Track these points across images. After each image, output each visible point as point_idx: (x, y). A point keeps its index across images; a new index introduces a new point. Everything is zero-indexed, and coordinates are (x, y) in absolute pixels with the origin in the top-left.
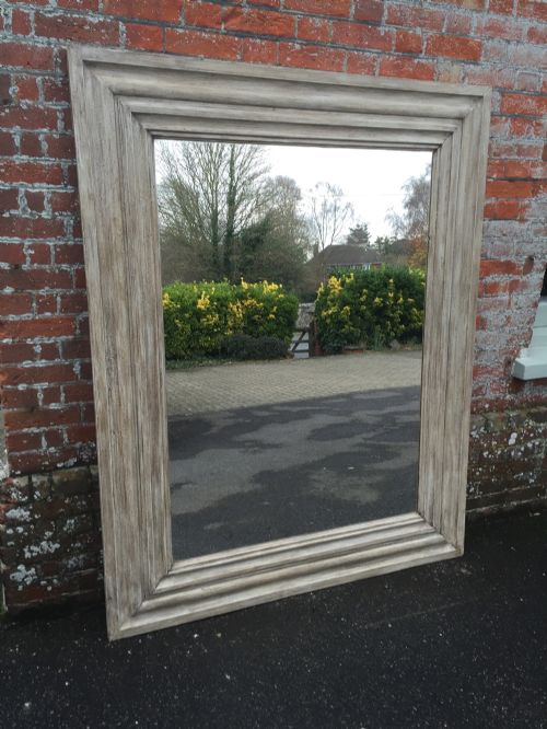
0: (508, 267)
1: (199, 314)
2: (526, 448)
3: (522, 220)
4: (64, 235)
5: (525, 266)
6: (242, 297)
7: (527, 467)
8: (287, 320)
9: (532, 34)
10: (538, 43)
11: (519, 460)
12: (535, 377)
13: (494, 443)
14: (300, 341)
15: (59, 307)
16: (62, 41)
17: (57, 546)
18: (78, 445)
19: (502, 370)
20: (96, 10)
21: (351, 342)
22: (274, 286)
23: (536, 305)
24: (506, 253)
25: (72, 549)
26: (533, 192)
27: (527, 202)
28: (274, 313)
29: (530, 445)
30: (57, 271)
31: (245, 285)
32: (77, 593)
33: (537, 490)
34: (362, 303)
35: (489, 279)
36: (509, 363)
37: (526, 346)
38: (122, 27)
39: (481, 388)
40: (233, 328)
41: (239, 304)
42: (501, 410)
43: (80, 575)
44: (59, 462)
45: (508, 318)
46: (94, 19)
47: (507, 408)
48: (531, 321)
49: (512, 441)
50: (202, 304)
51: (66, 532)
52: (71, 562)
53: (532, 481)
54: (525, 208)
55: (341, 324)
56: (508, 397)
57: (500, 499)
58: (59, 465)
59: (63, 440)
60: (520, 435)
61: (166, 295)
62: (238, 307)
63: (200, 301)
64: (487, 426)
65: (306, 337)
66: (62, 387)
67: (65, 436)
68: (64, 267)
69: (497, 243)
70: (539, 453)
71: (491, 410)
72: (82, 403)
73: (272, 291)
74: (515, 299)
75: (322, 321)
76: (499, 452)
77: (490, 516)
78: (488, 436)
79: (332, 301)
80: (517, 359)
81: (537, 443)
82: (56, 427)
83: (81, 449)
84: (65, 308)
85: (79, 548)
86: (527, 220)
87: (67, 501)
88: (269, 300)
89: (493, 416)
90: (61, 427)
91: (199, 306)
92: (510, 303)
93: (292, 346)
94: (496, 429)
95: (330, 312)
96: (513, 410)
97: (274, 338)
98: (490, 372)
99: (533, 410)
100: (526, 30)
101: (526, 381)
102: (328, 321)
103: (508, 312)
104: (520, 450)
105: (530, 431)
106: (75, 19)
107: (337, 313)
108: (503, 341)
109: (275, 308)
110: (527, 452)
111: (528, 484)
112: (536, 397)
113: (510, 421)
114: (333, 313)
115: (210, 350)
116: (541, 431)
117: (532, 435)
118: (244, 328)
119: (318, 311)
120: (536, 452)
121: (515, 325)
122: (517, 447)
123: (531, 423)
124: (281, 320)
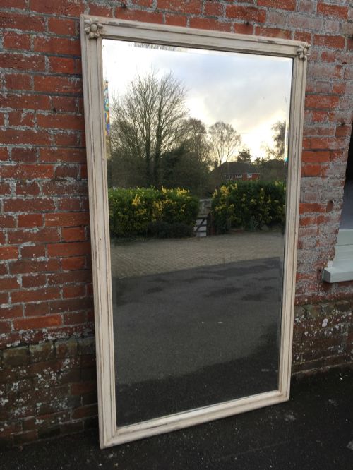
0: (316, 208)
1: (134, 208)
2: (335, 329)
3: (324, 177)
4: (10, 193)
5: (327, 207)
6: (162, 198)
7: (336, 342)
8: (192, 212)
9: (325, 56)
10: (329, 62)
11: (330, 337)
12: (338, 281)
13: (312, 326)
14: (201, 225)
15: (7, 240)
16: (6, 69)
17: (7, 401)
18: (21, 331)
19: (315, 276)
20: (29, 49)
21: (235, 226)
22: (184, 191)
23: (336, 232)
24: (314, 198)
25: (17, 403)
26: (330, 158)
27: (326, 165)
28: (183, 209)
29: (337, 327)
30: (5, 217)
31: (164, 190)
32: (21, 433)
33: (343, 358)
34: (242, 202)
35: (303, 216)
36: (320, 271)
38: (47, 59)
39: (301, 288)
40: (156, 218)
41: (161, 203)
42: (315, 303)
43: (23, 421)
44: (9, 343)
45: (318, 241)
46: (28, 55)
47: (320, 302)
48: (334, 243)
49: (324, 324)
50: (136, 202)
51: (13, 391)
52: (16, 412)
53: (340, 351)
54: (325, 168)
55: (228, 215)
56: (321, 294)
57: (318, 364)
58: (8, 346)
59: (10, 329)
60: (330, 320)
62: (159, 205)
63: (134, 201)
64: (306, 314)
65: (205, 222)
66: (9, 293)
67: (12, 325)
68: (10, 213)
69: (307, 191)
70: (344, 332)
71: (309, 303)
72: (23, 303)
73: (182, 194)
74: (322, 229)
75: (216, 213)
76: (316, 332)
77: (312, 376)
78: (308, 321)
79: (223, 200)
80: (325, 269)
81: (342, 326)
82: (5, 320)
83: (23, 335)
84: (11, 241)
85: (22, 402)
86: (327, 177)
87: (12, 371)
88: (180, 200)
89: (310, 307)
90: (9, 320)
91: (133, 203)
92: (318, 232)
93: (195, 228)
94: (313, 317)
95: (221, 207)
96: (324, 303)
97: (183, 224)
98: (307, 278)
99: (339, 303)
100: (320, 54)
101: (332, 284)
102: (220, 213)
103: (317, 237)
104: (330, 331)
105: (337, 317)
106: (15, 56)
107: (227, 208)
108: (315, 257)
109: (184, 205)
110: (335, 332)
111: (337, 354)
112: (340, 294)
113: (322, 311)
114: (223, 209)
115: (141, 231)
116: (344, 317)
117: (338, 320)
118: (163, 217)
119: (213, 207)
120: (342, 331)
121: (323, 246)
122: (328, 328)
123: (337, 312)
124: (188, 212)
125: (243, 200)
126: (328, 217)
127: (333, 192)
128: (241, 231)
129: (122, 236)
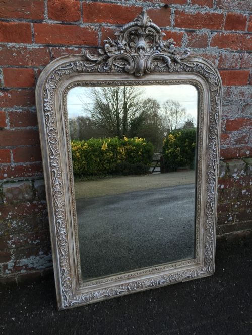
1: (102, 153)
6: (124, 144)
8: (147, 155)
14: (156, 166)
21: (181, 165)
22: (141, 139)
28: (141, 152)
31: (126, 139)
34: (186, 146)
40: (121, 160)
50: (104, 147)
55: (176, 157)
61: (86, 144)
62: (123, 149)
63: (102, 146)
65: (159, 164)
73: (140, 141)
75: (166, 156)
79: (171, 146)
88: (138, 146)
91: (102, 149)
93: (152, 169)
95: (170, 151)
97: (142, 164)
102: (169, 155)
109: (141, 149)
114: (171, 152)
115: (110, 171)
118: (126, 160)
119: (164, 151)
124: (145, 155)
125: (186, 144)
128: (187, 169)
129: (96, 174)
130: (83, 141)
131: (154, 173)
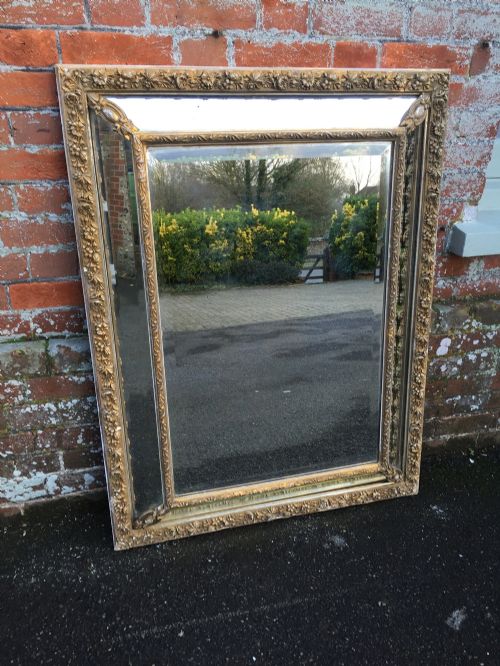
1: (207, 240)
2: (466, 361)
5: (473, 59)
6: (252, 223)
7: (468, 389)
8: (297, 246)
11: (454, 377)
12: (486, 253)
14: (314, 267)
21: (365, 267)
22: (286, 213)
24: (437, 31)
28: (283, 239)
29: (472, 357)
31: (255, 212)
33: (479, 420)
36: (441, 229)
37: (475, 203)
40: (243, 254)
41: (249, 231)
47: (439, 301)
48: (484, 160)
49: (442, 350)
50: (211, 228)
53: (475, 407)
55: (354, 249)
56: (441, 283)
60: (456, 341)
61: (174, 221)
62: (248, 234)
63: (208, 227)
65: (321, 264)
70: (487, 368)
73: (283, 217)
75: (335, 247)
79: (346, 227)
80: (456, 224)
81: (484, 354)
88: (278, 226)
91: (207, 231)
93: (304, 274)
95: (343, 238)
96: (448, 304)
97: (284, 263)
99: (483, 305)
101: (470, 260)
102: (342, 247)
104: (455, 364)
105: (473, 337)
107: (352, 239)
109: (285, 234)
110: (467, 366)
111: (469, 411)
112: (488, 285)
113: (439, 321)
114: (346, 240)
115: (221, 275)
116: (491, 337)
117: (476, 342)
118: (254, 254)
119: (332, 237)
120: (482, 366)
121: (455, 166)
122: (452, 359)
123: (474, 323)
124: (291, 245)
126: (472, 89)
127: (489, 18)
129: (192, 282)
130: (169, 215)
131: (308, 281)
